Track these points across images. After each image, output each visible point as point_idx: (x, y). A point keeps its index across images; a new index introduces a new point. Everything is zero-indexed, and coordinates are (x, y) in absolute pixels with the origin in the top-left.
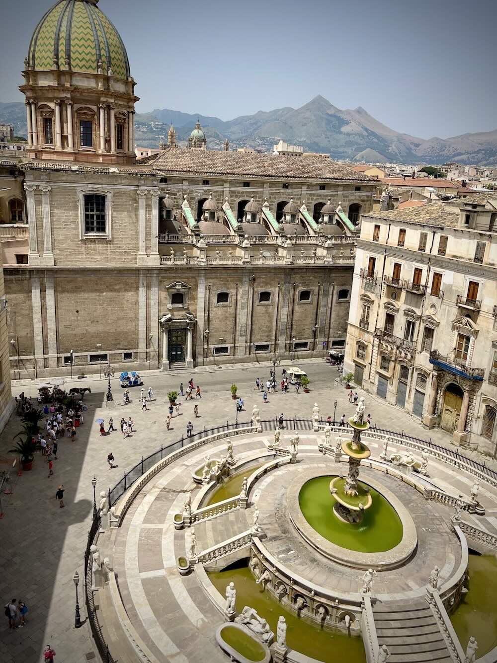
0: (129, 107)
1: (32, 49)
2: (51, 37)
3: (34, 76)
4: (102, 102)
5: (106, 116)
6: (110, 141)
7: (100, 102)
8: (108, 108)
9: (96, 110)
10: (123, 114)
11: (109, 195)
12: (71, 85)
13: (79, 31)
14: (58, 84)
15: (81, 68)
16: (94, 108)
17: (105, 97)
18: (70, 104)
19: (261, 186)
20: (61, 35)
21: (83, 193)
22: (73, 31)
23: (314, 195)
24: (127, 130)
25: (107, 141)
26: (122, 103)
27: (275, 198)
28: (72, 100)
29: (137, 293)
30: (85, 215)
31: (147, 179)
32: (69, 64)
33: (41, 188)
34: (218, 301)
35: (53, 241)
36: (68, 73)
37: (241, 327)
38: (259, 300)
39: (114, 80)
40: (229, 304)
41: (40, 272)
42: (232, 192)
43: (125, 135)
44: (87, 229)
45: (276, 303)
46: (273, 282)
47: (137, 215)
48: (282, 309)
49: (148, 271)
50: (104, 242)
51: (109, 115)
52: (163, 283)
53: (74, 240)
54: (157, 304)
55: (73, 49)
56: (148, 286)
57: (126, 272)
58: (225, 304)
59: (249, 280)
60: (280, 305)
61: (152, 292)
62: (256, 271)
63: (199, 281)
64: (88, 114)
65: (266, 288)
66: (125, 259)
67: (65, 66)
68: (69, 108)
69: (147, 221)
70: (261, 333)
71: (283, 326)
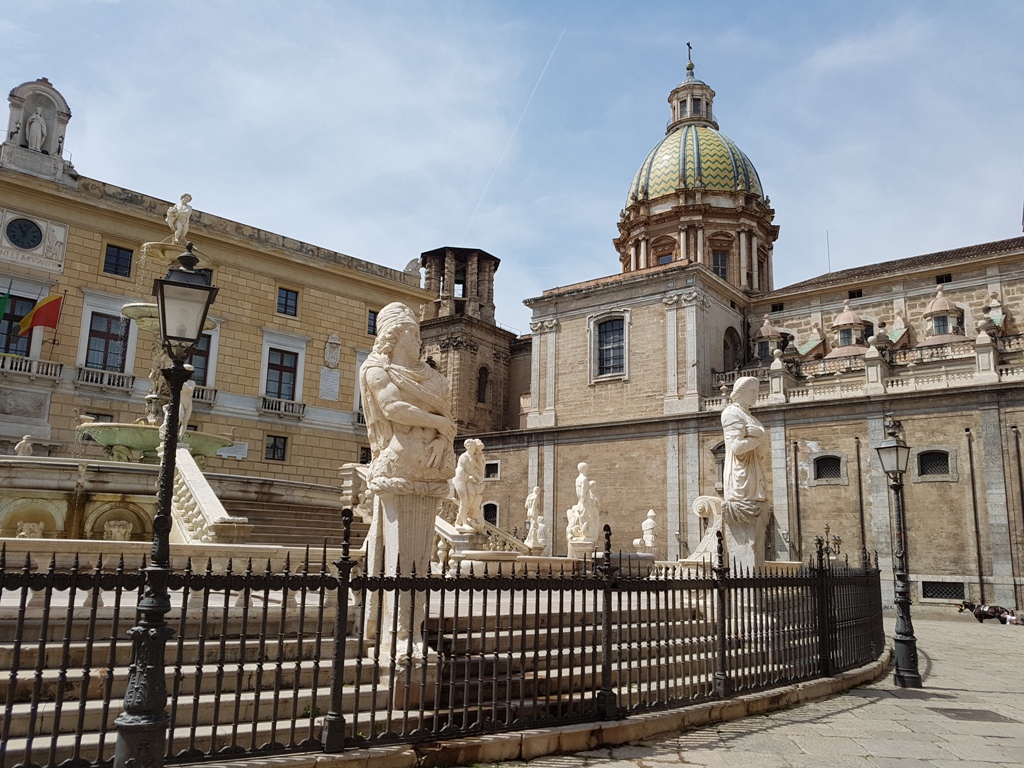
0: (740, 226)
4: (684, 222)
5: (692, 241)
7: (679, 224)
8: (694, 229)
9: (676, 238)
10: (727, 235)
11: (626, 314)
13: (663, 154)
15: (659, 192)
17: (687, 215)
18: (643, 239)
21: (595, 320)
22: (656, 157)
24: (737, 257)
26: (725, 222)
28: (646, 233)
29: (665, 463)
30: (597, 351)
31: (677, 279)
32: (646, 193)
33: (546, 324)
34: (818, 475)
35: (557, 392)
36: (642, 203)
37: (878, 533)
38: (916, 471)
39: (705, 193)
40: (843, 480)
41: (539, 436)
42: (912, 299)
43: (731, 264)
44: (602, 371)
45: (966, 476)
46: (950, 428)
47: (664, 336)
48: (988, 492)
49: (680, 423)
50: (619, 385)
51: (696, 239)
52: (707, 443)
53: (581, 388)
54: (697, 482)
55: (651, 176)
56: (681, 450)
57: (648, 428)
58: (834, 481)
59: (885, 427)
60: (978, 481)
61: (688, 460)
62: (899, 407)
63: (772, 435)
64: (666, 245)
65: (933, 443)
66: (647, 407)
67: (640, 197)
68: (643, 244)
69: (680, 342)
70: (935, 552)
71: (997, 536)
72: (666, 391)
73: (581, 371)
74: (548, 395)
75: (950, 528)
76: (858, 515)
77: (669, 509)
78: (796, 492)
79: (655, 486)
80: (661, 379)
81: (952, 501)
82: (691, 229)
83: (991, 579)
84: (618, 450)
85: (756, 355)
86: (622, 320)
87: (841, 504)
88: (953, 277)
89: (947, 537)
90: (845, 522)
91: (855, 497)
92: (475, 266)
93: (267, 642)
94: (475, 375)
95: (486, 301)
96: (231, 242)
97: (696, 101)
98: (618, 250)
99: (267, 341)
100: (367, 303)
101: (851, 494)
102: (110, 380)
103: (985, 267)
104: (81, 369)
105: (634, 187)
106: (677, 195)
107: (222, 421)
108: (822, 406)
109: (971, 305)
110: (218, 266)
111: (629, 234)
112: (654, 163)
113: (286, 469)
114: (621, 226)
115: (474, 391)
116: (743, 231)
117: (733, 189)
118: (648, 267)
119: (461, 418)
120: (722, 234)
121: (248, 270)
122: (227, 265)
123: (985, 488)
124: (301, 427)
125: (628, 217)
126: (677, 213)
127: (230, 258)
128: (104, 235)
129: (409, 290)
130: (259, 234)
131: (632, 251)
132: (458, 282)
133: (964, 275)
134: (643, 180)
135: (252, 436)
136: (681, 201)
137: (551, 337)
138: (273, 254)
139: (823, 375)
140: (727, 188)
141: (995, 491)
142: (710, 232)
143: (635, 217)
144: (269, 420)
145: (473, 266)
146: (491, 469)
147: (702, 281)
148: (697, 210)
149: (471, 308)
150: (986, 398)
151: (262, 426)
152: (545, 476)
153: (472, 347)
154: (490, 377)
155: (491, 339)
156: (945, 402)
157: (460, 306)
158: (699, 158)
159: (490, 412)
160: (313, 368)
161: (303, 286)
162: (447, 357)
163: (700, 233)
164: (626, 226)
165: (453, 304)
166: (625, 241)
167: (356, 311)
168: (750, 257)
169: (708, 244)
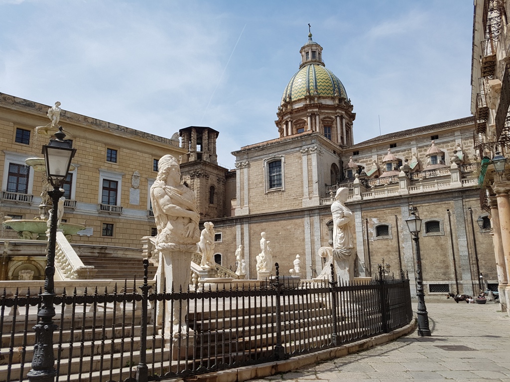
0: (336, 113)
4: (309, 112)
9: (306, 120)
10: (330, 118)
11: (282, 158)
12: (289, 109)
13: (298, 79)
15: (297, 97)
17: (311, 109)
18: (290, 121)
21: (267, 161)
24: (336, 128)
26: (329, 112)
28: (291, 118)
29: (304, 231)
30: (268, 177)
31: (307, 140)
32: (290, 98)
33: (243, 164)
34: (378, 235)
35: (249, 197)
36: (289, 103)
37: (408, 261)
38: (425, 231)
39: (319, 98)
40: (390, 236)
41: (241, 220)
42: (420, 147)
43: (333, 132)
44: (271, 186)
45: (448, 233)
46: (440, 210)
47: (301, 168)
48: (459, 240)
49: (310, 211)
50: (280, 193)
51: (315, 120)
52: (324, 220)
53: (261, 195)
54: (320, 240)
55: (293, 89)
56: (312, 225)
57: (295, 214)
58: (386, 237)
59: (409, 210)
60: (454, 235)
61: (315, 229)
62: (416, 200)
63: (355, 216)
64: (301, 123)
65: (432, 217)
66: (294, 204)
67: (288, 100)
68: (290, 123)
69: (309, 171)
70: (434, 270)
71: (464, 261)
72: (303, 196)
73: (261, 187)
74: (245, 199)
75: (442, 258)
76: (398, 253)
77: (306, 254)
78: (367, 243)
79: (299, 243)
80: (300, 189)
81: (442, 245)
82: (313, 116)
83: (461, 282)
84: (280, 225)
85: (346, 177)
86: (280, 161)
87: (389, 248)
88: (439, 136)
89: (440, 262)
90: (391, 257)
91: (396, 245)
92: (207, 135)
93: (106, 329)
94: (208, 190)
95: (212, 153)
96: (82, 126)
97: (314, 52)
98: (278, 126)
99: (102, 176)
100: (153, 155)
101: (394, 243)
102: (20, 198)
103: (454, 131)
104: (4, 193)
105: (284, 95)
106: (305, 99)
107: (79, 217)
108: (379, 201)
109: (448, 150)
110: (75, 138)
111: (283, 118)
112: (294, 83)
113: (113, 241)
114: (278, 114)
115: (208, 198)
116: (338, 116)
117: (333, 96)
118: (292, 134)
119: (202, 212)
120: (328, 117)
121: (91, 140)
122: (80, 137)
123: (457, 238)
124: (120, 219)
125: (282, 110)
126: (306, 108)
127: (82, 134)
128: (15, 123)
129: (174, 148)
130: (96, 121)
131: (284, 127)
132: (198, 144)
133: (444, 135)
134: (288, 92)
135: (95, 224)
136: (308, 102)
137: (246, 170)
138: (104, 131)
139: (379, 186)
140: (330, 95)
141: (462, 239)
142: (322, 117)
143: (285, 110)
144: (104, 216)
145: (205, 135)
146: (218, 237)
147: (319, 141)
148: (315, 106)
149: (205, 157)
150: (456, 195)
151: (101, 219)
152: (245, 239)
153: (206, 176)
154: (216, 191)
155: (216, 172)
156: (437, 197)
157: (199, 156)
158: (316, 80)
159: (216, 208)
160: (126, 189)
161: (120, 147)
162: (193, 181)
163: (317, 117)
164: (281, 114)
165: (196, 155)
166: (281, 122)
167: (147, 159)
168: (342, 129)
169: (321, 123)
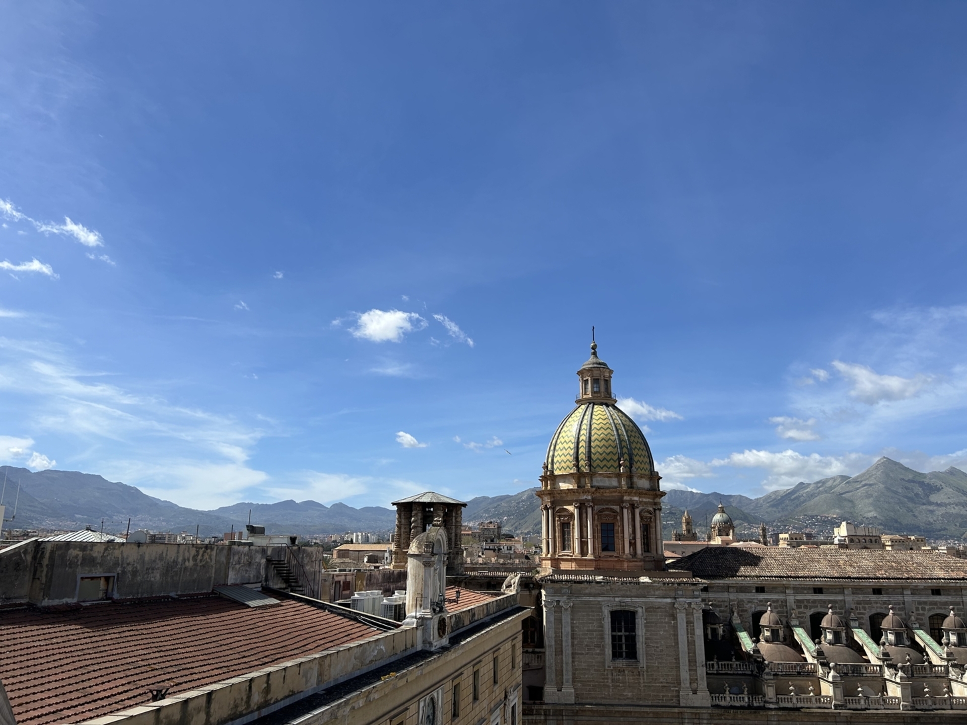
0: (655, 504)
1: (551, 453)
2: (570, 441)
3: (553, 480)
4: (626, 501)
5: (630, 516)
6: (635, 543)
7: (623, 501)
8: (633, 507)
9: (618, 511)
10: (650, 512)
11: (640, 610)
12: (592, 487)
13: (599, 433)
14: (578, 487)
15: (602, 468)
16: (617, 508)
17: (629, 495)
18: (590, 506)
19: (839, 593)
20: (581, 438)
21: (610, 609)
22: (593, 433)
23: (925, 603)
24: (654, 529)
25: (633, 544)
26: (647, 500)
27: (865, 609)
28: (593, 501)
30: (611, 636)
31: (686, 589)
33: (562, 604)
35: (574, 670)
39: (638, 477)
44: (616, 657)
47: (676, 635)
50: (636, 672)
51: (633, 515)
53: (598, 670)
55: (592, 450)
57: (665, 715)
64: (610, 515)
66: (663, 696)
68: (590, 510)
69: (691, 644)
72: (680, 684)
73: (599, 654)
74: (565, 672)
80: (674, 673)
86: (633, 614)
88: (824, 590)
97: (605, 381)
131: (576, 511)
136: (624, 483)
137: (566, 617)
148: (637, 493)
158: (630, 445)
163: (637, 511)
